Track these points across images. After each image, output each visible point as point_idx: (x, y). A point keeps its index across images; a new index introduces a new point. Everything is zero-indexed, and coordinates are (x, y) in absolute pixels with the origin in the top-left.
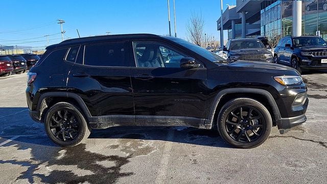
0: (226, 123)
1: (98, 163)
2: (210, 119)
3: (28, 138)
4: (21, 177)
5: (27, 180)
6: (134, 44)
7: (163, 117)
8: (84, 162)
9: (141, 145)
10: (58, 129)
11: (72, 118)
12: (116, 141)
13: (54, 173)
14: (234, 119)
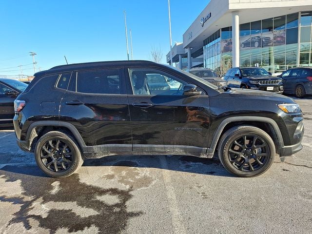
0: (229, 152)
1: (98, 198)
2: (213, 148)
3: (15, 167)
4: (14, 221)
5: (22, 224)
6: (130, 71)
7: (162, 146)
8: (83, 198)
9: (138, 174)
10: (49, 160)
11: (65, 148)
12: (109, 170)
13: (52, 212)
14: (236, 148)
